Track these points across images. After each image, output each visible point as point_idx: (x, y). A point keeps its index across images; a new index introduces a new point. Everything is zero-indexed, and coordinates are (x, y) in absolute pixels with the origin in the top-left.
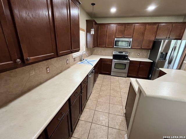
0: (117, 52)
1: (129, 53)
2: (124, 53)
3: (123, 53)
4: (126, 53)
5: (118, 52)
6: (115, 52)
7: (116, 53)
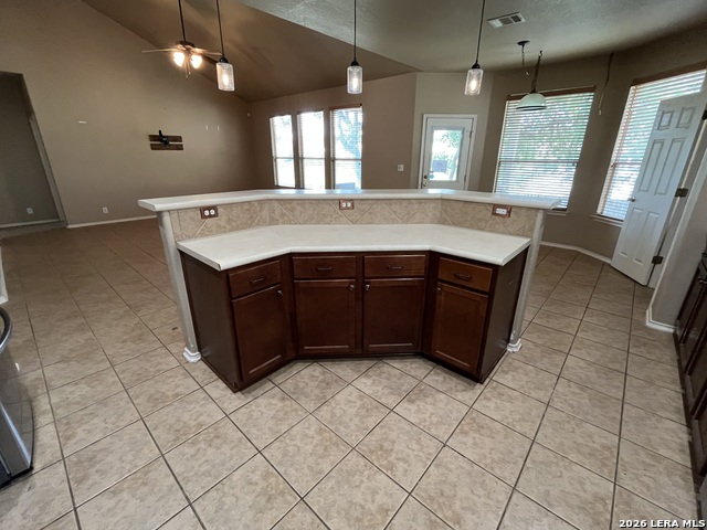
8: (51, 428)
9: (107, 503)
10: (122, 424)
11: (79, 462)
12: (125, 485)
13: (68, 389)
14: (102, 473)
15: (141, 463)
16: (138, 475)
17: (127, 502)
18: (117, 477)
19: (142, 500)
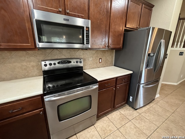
0: (52, 62)
1: (84, 60)
2: (72, 61)
3: (70, 62)
4: (77, 62)
5: (56, 62)
6: (48, 63)
7: (50, 64)
8: (146, 109)
9: (132, 127)
10: (154, 123)
11: (140, 117)
12: (137, 129)
13: (158, 107)
14: (139, 123)
15: (144, 131)
16: (141, 131)
17: (134, 131)
18: (139, 126)
19: (135, 134)
